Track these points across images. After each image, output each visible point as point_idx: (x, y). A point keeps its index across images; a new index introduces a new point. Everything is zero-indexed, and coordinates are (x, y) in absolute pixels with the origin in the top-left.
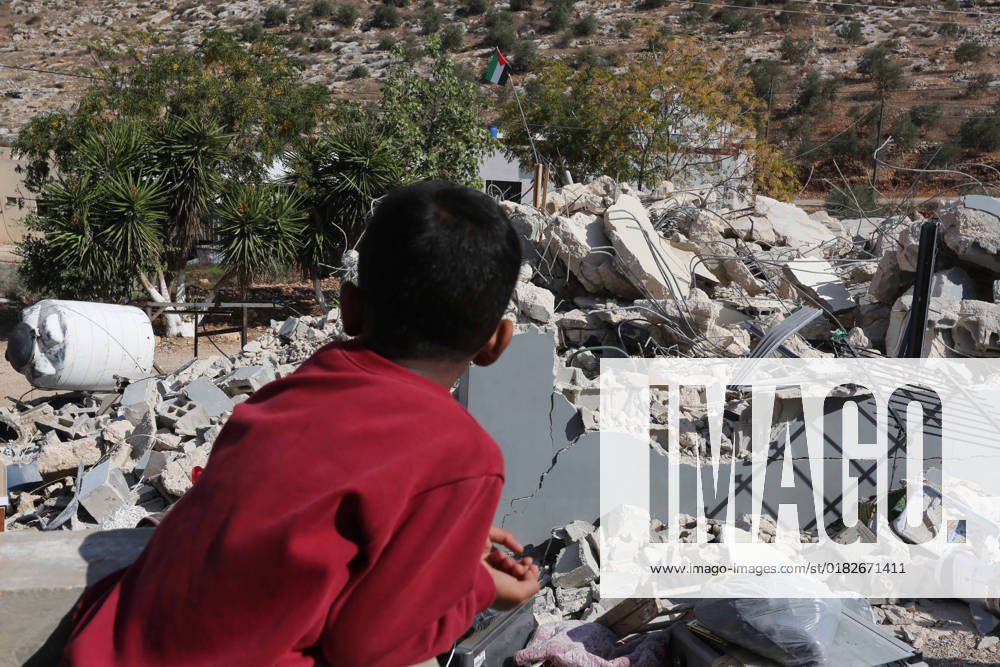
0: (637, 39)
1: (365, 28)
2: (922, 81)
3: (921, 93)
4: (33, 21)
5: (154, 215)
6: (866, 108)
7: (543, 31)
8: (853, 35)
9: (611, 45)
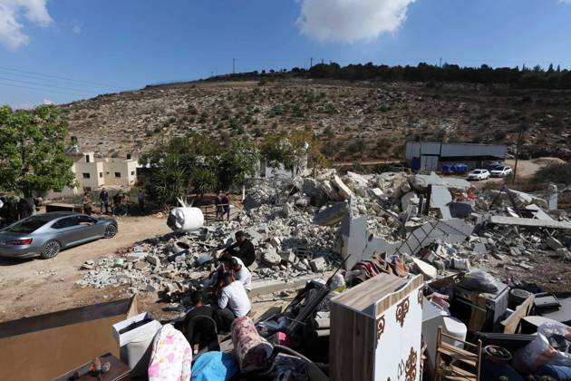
0: (269, 125)
1: (198, 123)
2: (338, 136)
3: (338, 139)
4: (105, 123)
5: (183, 180)
6: (327, 142)
7: (244, 124)
8: (321, 125)
9: (262, 127)
